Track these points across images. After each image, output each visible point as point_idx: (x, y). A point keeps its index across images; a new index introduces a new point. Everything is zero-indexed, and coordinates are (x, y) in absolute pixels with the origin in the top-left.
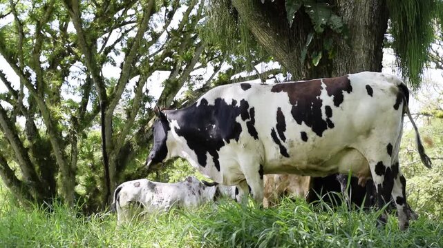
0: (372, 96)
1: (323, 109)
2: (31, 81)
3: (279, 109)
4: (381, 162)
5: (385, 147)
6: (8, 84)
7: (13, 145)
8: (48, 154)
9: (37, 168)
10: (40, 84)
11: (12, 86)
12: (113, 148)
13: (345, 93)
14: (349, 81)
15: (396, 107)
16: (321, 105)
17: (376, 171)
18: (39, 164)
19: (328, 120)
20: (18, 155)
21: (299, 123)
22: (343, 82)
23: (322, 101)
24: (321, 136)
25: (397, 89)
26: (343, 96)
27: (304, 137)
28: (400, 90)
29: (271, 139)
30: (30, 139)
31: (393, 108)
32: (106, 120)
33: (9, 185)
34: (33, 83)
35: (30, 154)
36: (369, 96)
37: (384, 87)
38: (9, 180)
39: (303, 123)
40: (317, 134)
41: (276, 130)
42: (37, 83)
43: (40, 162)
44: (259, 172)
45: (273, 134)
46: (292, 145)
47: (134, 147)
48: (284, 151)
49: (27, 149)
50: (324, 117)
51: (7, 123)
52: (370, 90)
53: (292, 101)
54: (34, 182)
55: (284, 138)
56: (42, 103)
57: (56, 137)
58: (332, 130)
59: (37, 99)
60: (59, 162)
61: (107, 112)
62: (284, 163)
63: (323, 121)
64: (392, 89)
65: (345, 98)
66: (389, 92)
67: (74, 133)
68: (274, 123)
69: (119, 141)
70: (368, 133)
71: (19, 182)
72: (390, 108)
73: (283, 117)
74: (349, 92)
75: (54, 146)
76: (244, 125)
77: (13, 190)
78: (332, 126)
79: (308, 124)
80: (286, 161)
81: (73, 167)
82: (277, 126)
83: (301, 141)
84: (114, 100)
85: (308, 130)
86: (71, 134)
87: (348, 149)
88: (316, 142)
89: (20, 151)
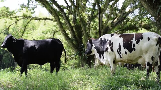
0: (149, 41)
1: (132, 45)
2: (74, 4)
3: (120, 43)
4: (149, 62)
5: (151, 57)
6: (67, 4)
7: (68, 25)
8: (80, 29)
9: (76, 34)
10: (78, 5)
11: (68, 4)
12: (102, 28)
13: (140, 39)
14: (142, 36)
15: (156, 45)
16: (132, 43)
17: (147, 64)
18: (77, 32)
19: (134, 48)
20: (70, 29)
21: (125, 49)
22: (140, 36)
23: (132, 42)
24: (131, 53)
25: (158, 39)
26: (139, 40)
27: (126, 53)
28: (159, 40)
29: (117, 52)
30: (74, 23)
31: (155, 45)
32: (100, 18)
33: (66, 39)
34: (75, 5)
35: (74, 29)
36: (148, 41)
37: (154, 38)
38: (66, 38)
39: (126, 49)
40: (130, 52)
41: (118, 50)
42: (76, 4)
43: (77, 31)
44: (113, 62)
45: (118, 51)
46: (123, 55)
47: (110, 28)
48: (120, 56)
49: (73, 27)
50: (133, 47)
51: (66, 18)
52: (149, 39)
53: (123, 41)
54: (75, 39)
55: (120, 53)
56: (78, 12)
57: (83, 23)
58: (135, 51)
59: (76, 10)
60: (84, 32)
61: (101, 15)
62: (121, 60)
63: (132, 48)
64: (156, 39)
65: (140, 41)
66: (155, 40)
67: (89, 22)
68: (118, 48)
69: (104, 26)
70: (146, 52)
71: (69, 38)
72: (154, 45)
73: (120, 46)
74: (142, 39)
75: (82, 26)
76: (109, 48)
77: (67, 41)
78: (135, 50)
79: (127, 49)
80: (122, 59)
81: (88, 34)
82: (119, 49)
83: (125, 54)
84: (103, 11)
85: (127, 51)
86: (88, 22)
87: (140, 57)
88: (130, 55)
89: (70, 28)
